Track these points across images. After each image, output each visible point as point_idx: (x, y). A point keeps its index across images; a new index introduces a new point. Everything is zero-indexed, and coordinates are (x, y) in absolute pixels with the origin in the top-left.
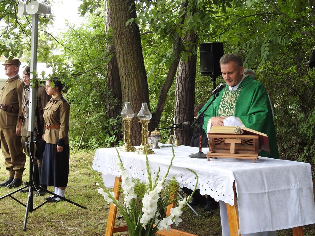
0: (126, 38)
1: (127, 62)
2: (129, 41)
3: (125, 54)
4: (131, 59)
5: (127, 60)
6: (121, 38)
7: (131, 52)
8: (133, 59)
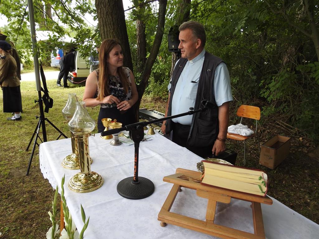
0: (105, 7)
1: (107, 35)
2: (108, 11)
3: (105, 25)
4: (111, 31)
5: (107, 31)
6: (100, 7)
7: (111, 22)
8: (112, 31)
